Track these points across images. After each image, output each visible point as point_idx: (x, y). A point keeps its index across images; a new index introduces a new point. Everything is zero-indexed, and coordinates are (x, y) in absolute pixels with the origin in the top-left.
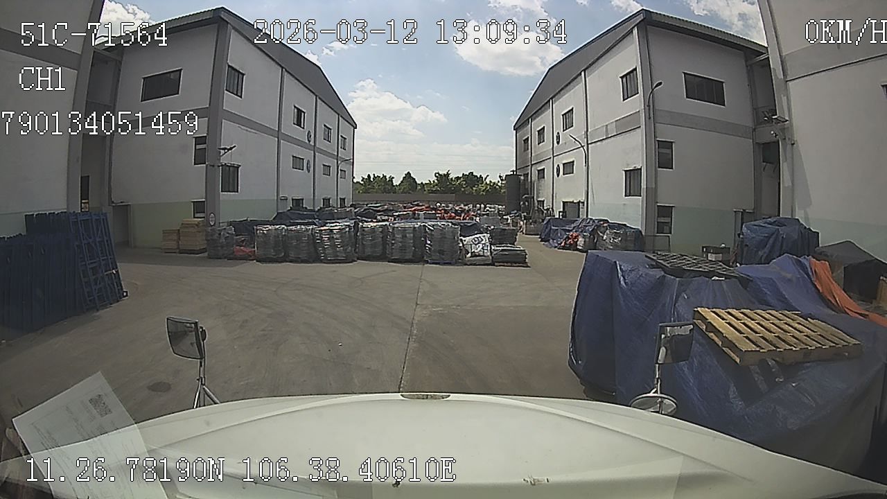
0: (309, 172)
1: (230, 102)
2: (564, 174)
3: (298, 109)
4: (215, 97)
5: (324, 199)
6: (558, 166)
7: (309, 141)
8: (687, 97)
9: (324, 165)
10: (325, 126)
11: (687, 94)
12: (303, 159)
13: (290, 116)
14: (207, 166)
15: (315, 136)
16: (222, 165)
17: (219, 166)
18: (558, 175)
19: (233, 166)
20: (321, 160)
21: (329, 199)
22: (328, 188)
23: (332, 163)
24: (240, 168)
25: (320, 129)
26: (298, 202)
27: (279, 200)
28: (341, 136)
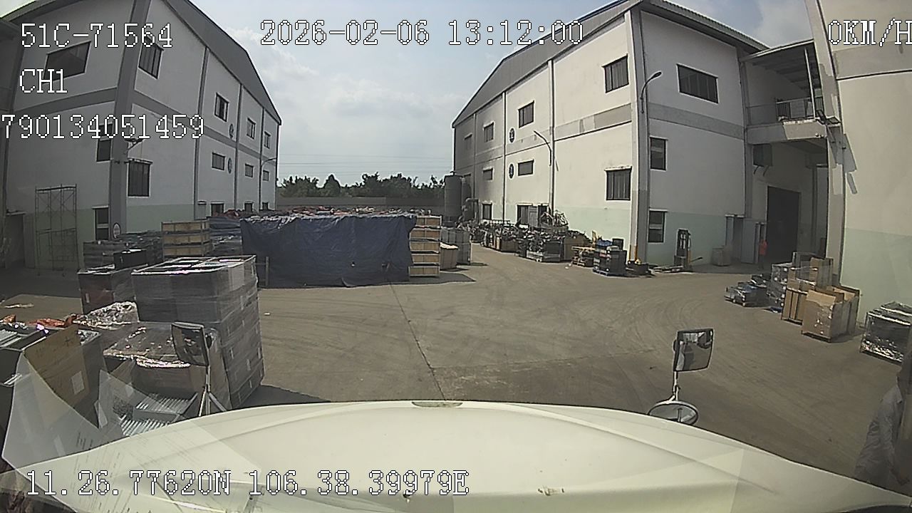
0: (230, 172)
1: (143, 83)
2: (519, 175)
3: (220, 97)
4: (126, 77)
5: (245, 204)
6: (512, 165)
7: (231, 136)
8: (681, 91)
9: (246, 165)
10: (249, 119)
11: (680, 89)
12: (224, 157)
13: (210, 105)
14: (111, 162)
15: (238, 131)
16: (130, 162)
17: (125, 163)
18: (511, 176)
19: (142, 163)
20: (245, 159)
21: (251, 204)
22: (252, 193)
23: (254, 161)
24: (151, 166)
25: (244, 122)
26: (217, 208)
27: (196, 204)
28: (265, 133)
